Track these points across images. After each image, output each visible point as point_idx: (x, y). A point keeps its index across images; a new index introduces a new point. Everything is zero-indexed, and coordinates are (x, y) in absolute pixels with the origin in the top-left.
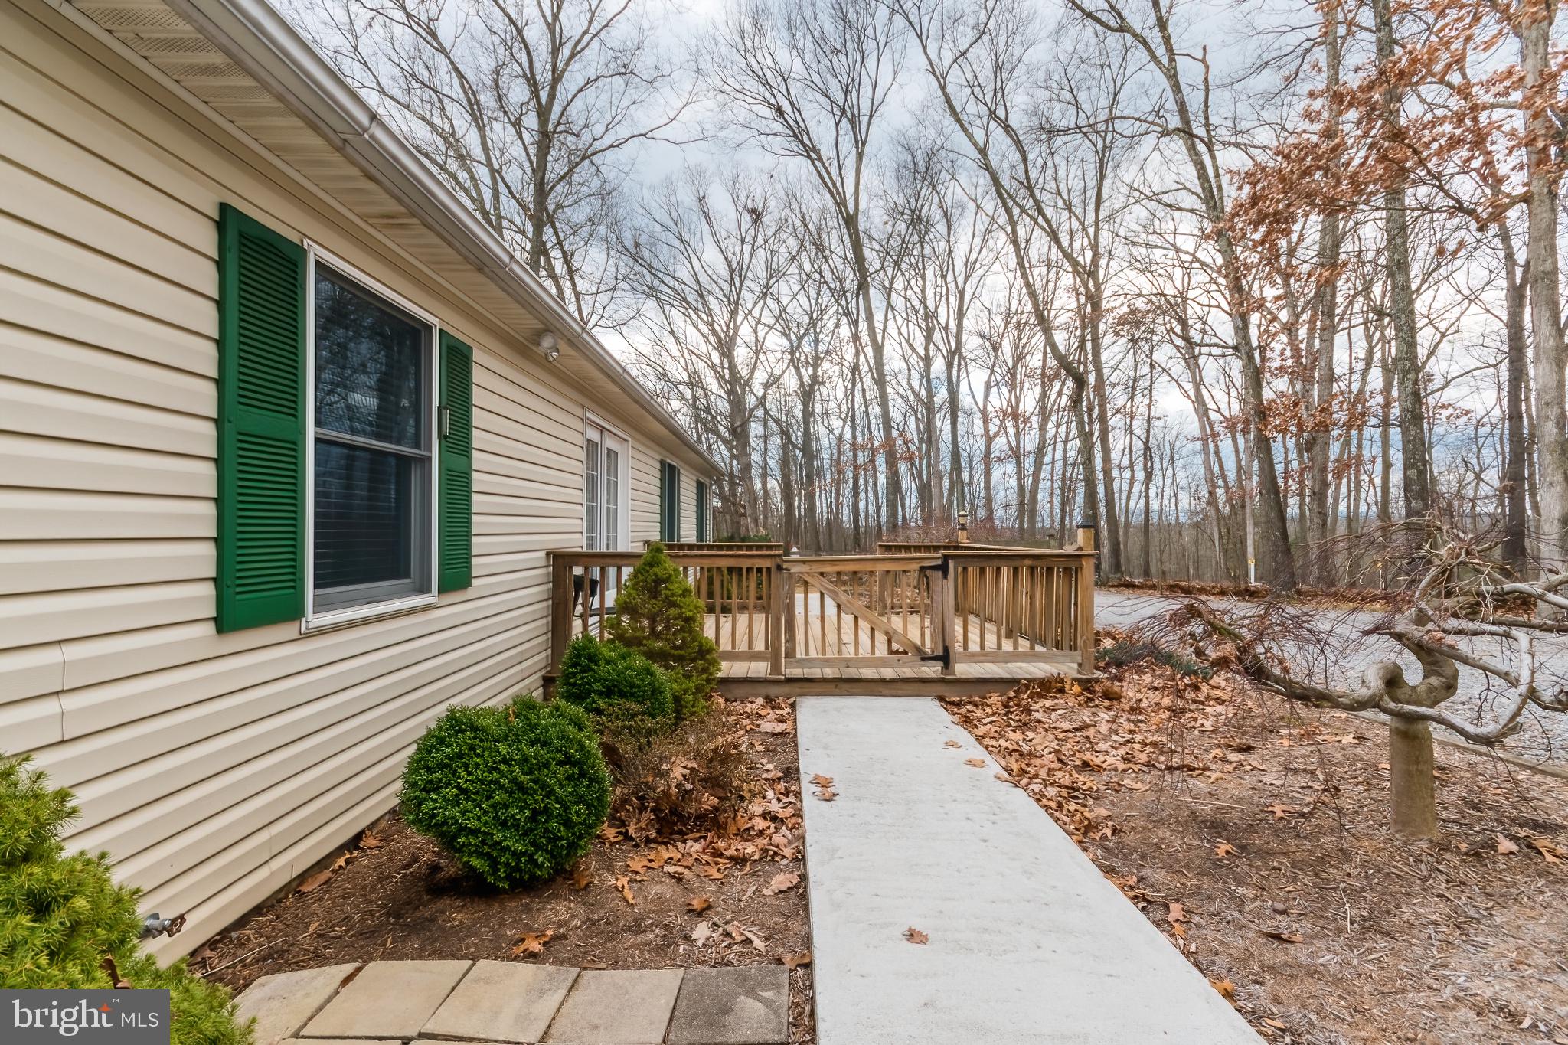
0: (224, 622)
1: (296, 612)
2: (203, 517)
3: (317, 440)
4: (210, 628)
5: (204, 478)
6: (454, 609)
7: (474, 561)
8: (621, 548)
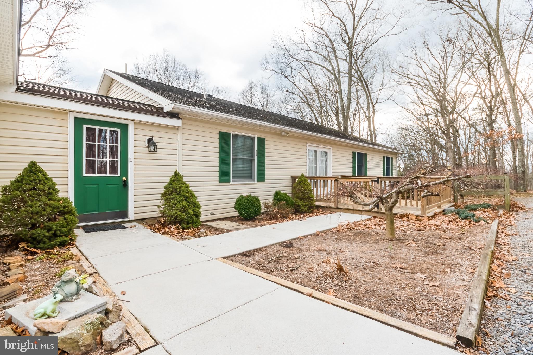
0: (220, 182)
1: (229, 182)
2: (217, 169)
3: (233, 158)
4: (218, 182)
5: (217, 164)
6: (261, 185)
7: (266, 177)
8: (328, 176)
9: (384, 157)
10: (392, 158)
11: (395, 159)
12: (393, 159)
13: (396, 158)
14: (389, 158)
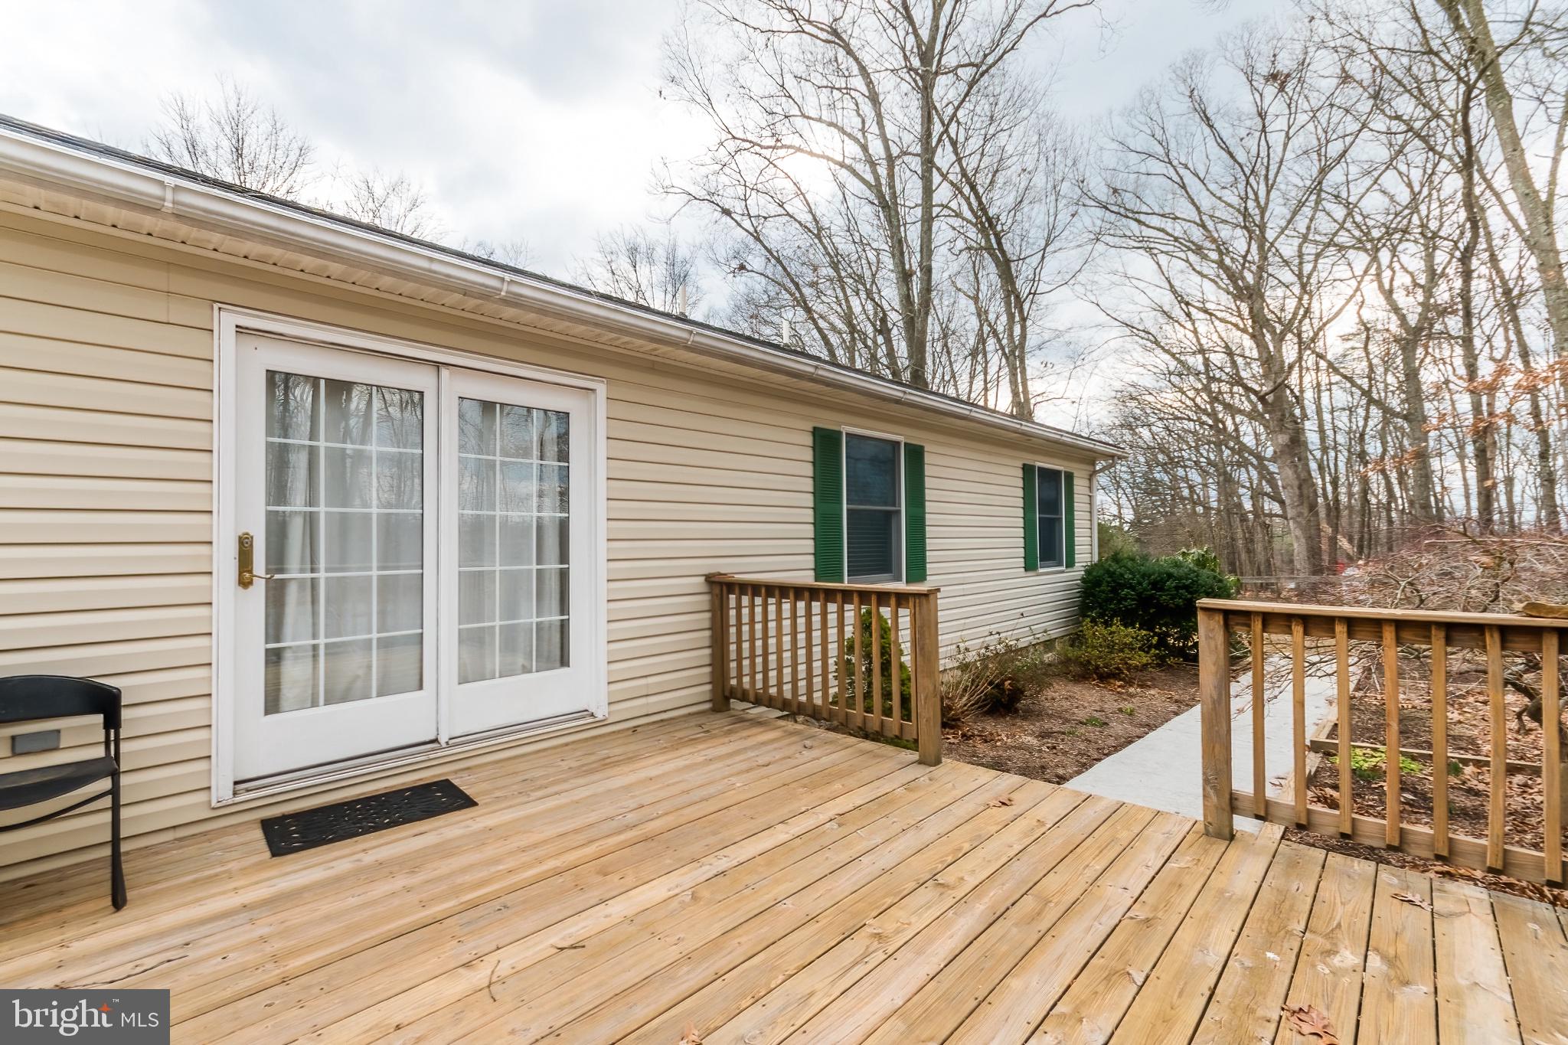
9: (1028, 470)
10: (1070, 477)
11: (1086, 483)
12: (1076, 481)
13: (1091, 478)
14: (1056, 474)
